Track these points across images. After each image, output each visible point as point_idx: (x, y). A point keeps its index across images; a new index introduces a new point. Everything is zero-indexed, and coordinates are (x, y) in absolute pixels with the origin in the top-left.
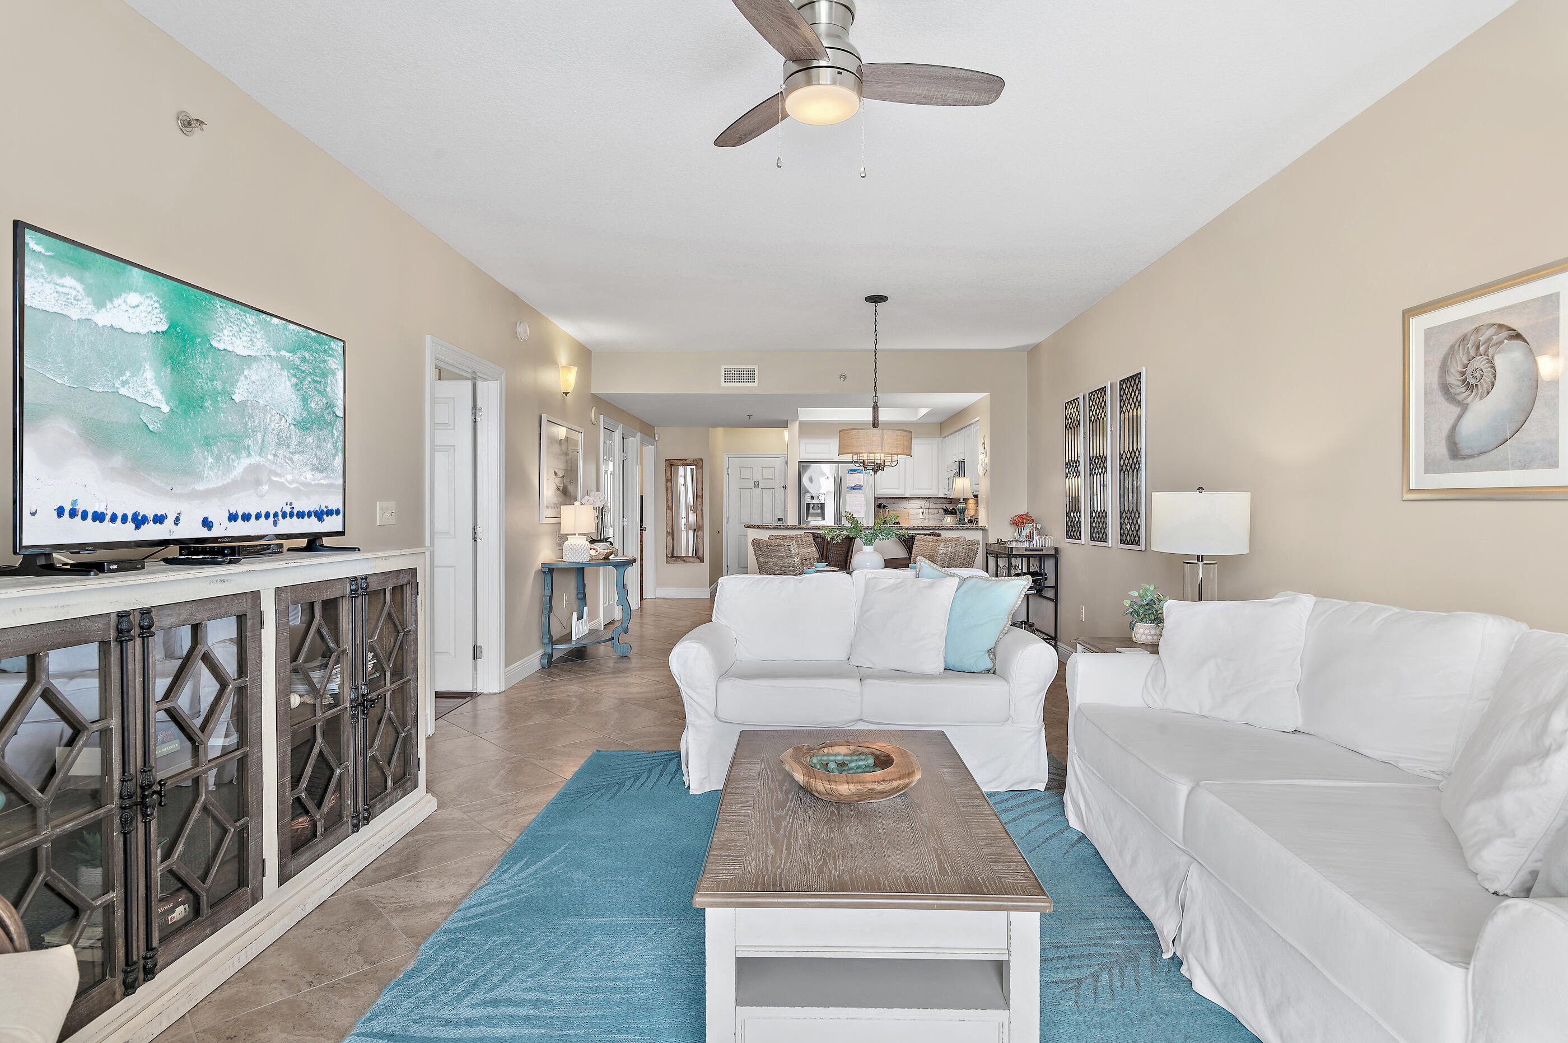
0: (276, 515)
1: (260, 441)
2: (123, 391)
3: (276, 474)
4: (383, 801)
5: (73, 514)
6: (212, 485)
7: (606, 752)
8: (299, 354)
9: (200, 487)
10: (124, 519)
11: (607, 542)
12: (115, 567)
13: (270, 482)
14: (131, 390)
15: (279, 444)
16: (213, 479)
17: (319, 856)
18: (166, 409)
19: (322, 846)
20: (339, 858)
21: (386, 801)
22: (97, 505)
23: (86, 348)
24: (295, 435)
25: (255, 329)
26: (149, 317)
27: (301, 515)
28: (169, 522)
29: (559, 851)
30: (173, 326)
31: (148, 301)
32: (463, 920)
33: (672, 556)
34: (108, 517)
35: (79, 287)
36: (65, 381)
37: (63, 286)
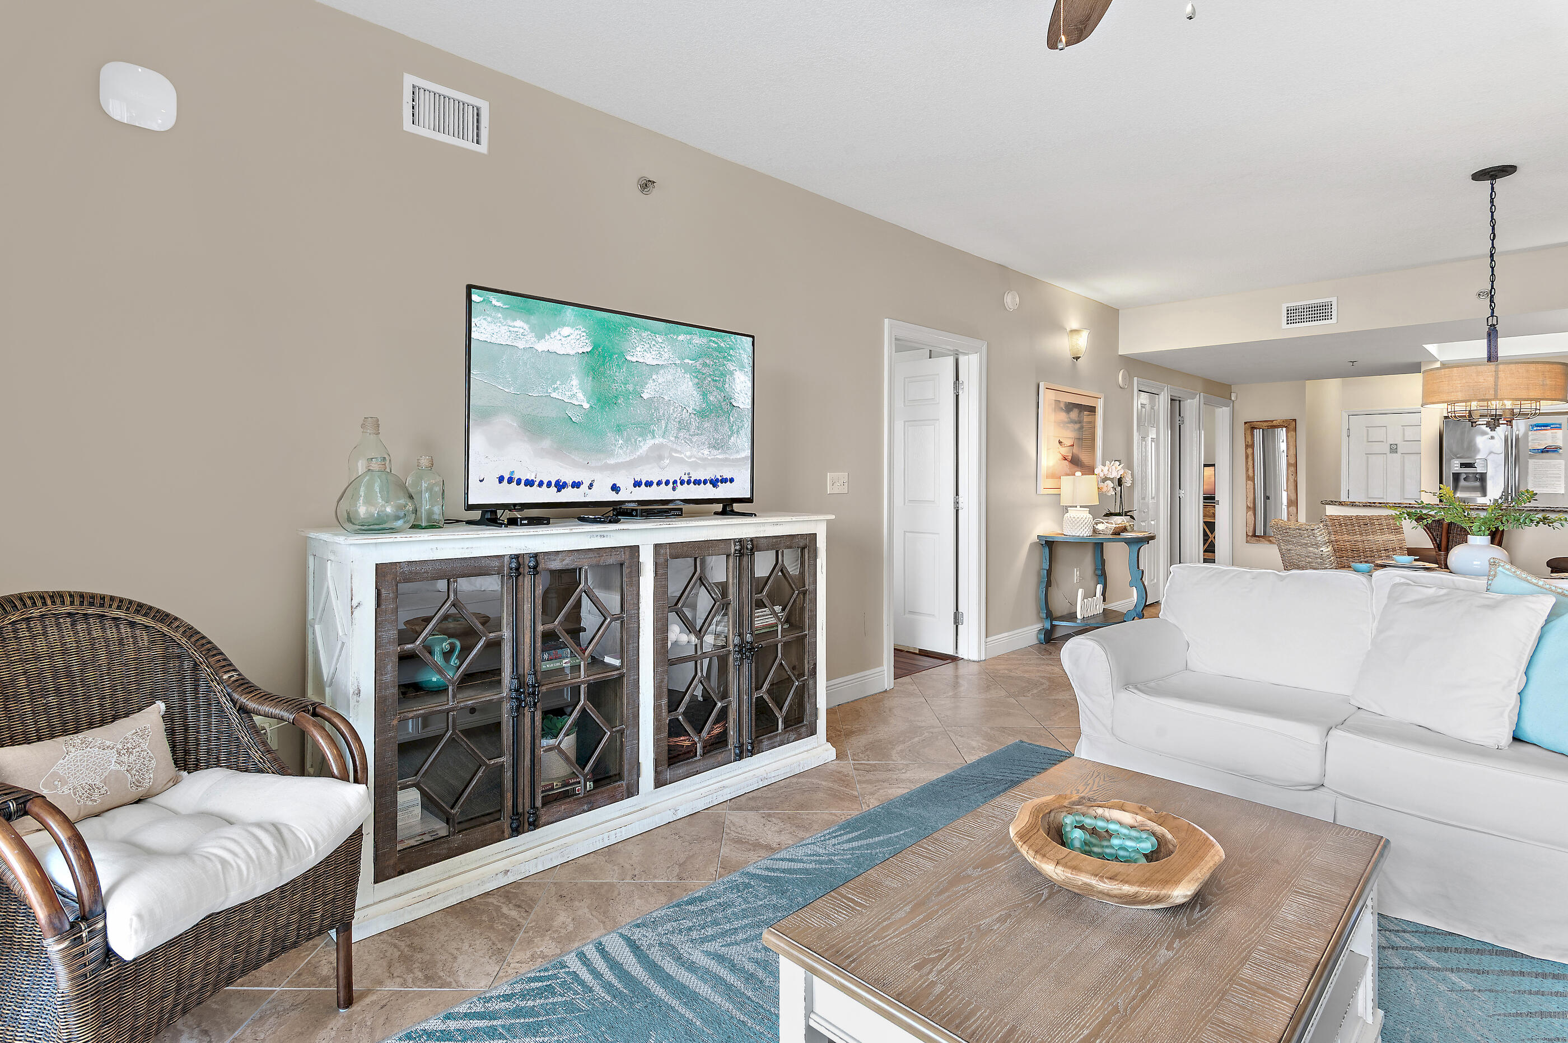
0: (675, 482)
1: (663, 427)
2: (554, 395)
3: (677, 451)
4: (772, 739)
5: (510, 481)
6: (620, 460)
7: (1030, 744)
8: (701, 361)
9: (612, 461)
10: (549, 485)
11: (1126, 515)
12: (526, 522)
13: (671, 457)
14: (560, 394)
15: (679, 429)
16: (622, 456)
17: (697, 773)
18: (586, 406)
19: (700, 765)
20: (720, 779)
21: (775, 740)
22: (529, 475)
23: (528, 366)
24: (695, 423)
25: (663, 345)
26: (577, 343)
27: (697, 482)
28: (584, 487)
29: (896, 834)
30: (595, 347)
31: (577, 332)
32: (767, 869)
33: (1254, 535)
34: (536, 483)
35: (526, 326)
36: (512, 390)
37: (514, 327)
